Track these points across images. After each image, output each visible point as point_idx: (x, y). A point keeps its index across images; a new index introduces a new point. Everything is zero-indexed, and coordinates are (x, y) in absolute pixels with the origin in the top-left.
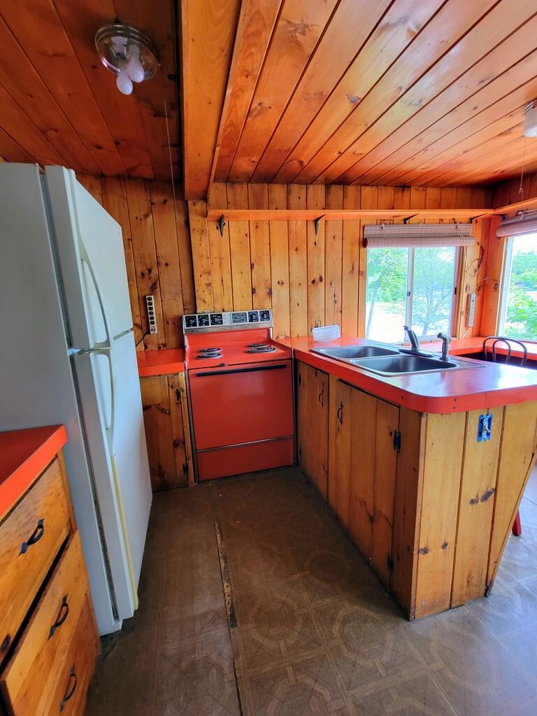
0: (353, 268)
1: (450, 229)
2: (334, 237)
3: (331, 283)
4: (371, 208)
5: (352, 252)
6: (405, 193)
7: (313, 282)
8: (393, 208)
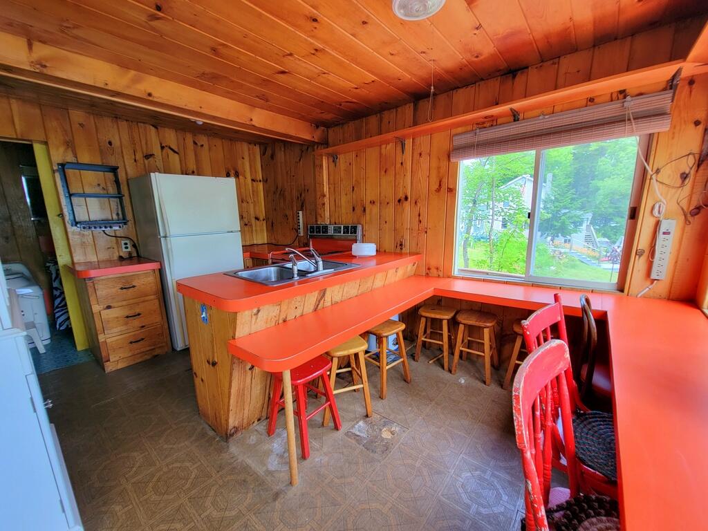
0: (440, 185)
1: (611, 110)
2: (420, 154)
3: (416, 202)
4: (466, 112)
5: (439, 168)
6: (517, 79)
7: (399, 201)
8: (497, 104)
